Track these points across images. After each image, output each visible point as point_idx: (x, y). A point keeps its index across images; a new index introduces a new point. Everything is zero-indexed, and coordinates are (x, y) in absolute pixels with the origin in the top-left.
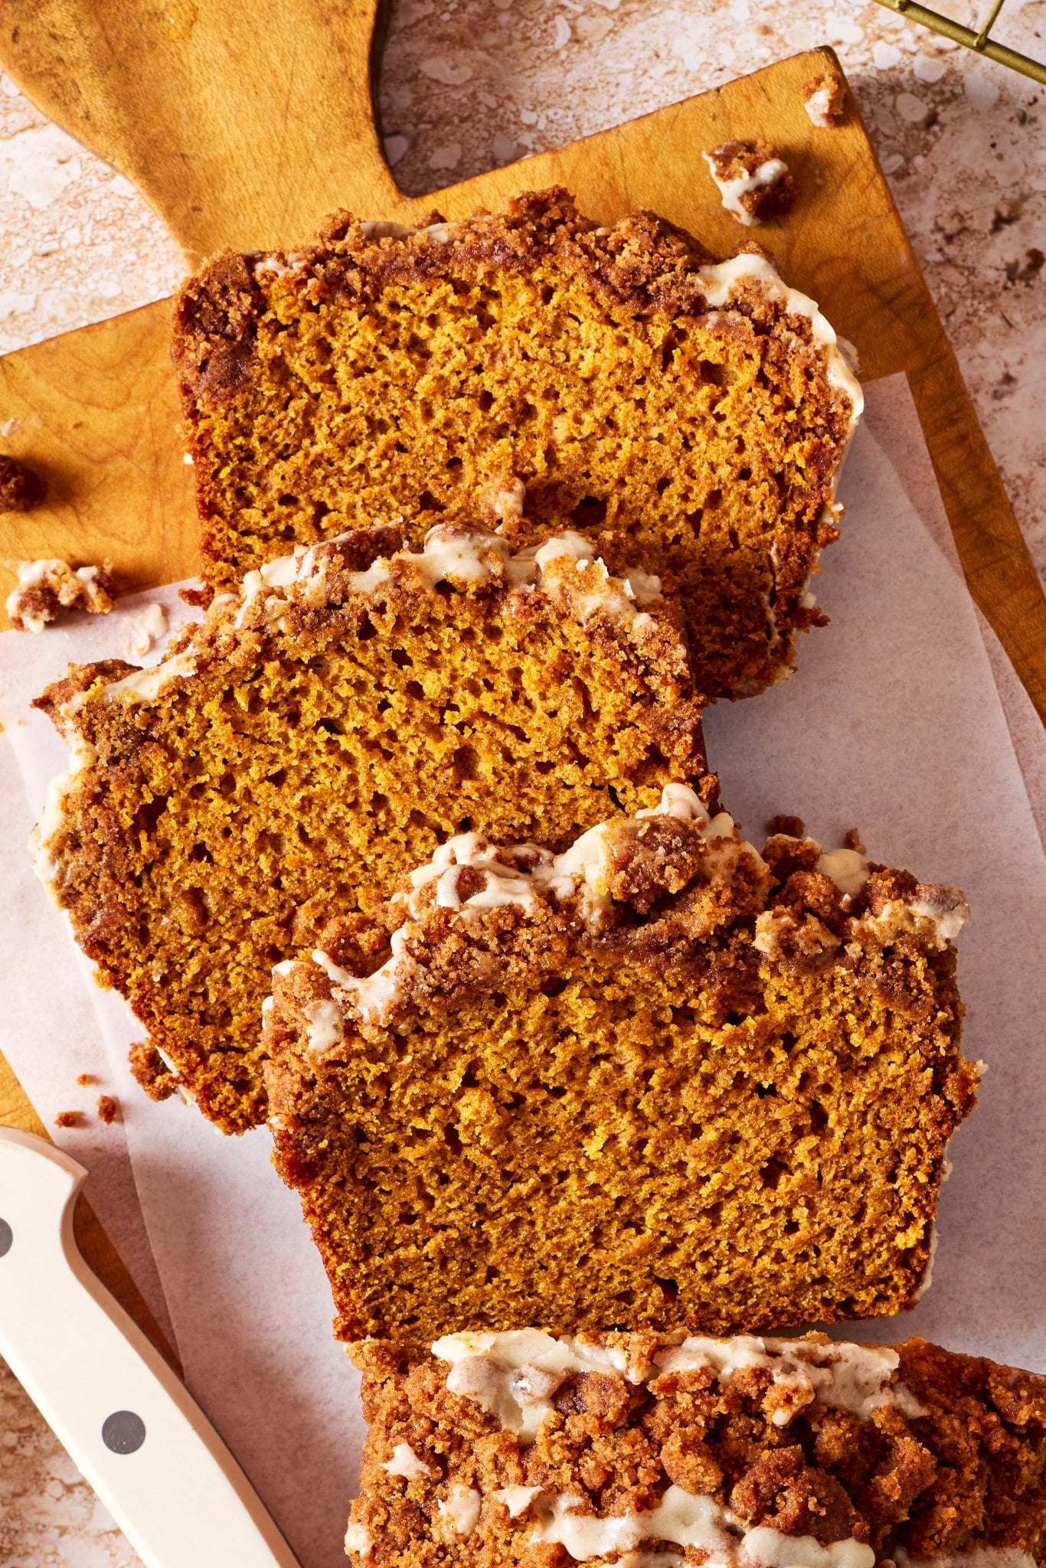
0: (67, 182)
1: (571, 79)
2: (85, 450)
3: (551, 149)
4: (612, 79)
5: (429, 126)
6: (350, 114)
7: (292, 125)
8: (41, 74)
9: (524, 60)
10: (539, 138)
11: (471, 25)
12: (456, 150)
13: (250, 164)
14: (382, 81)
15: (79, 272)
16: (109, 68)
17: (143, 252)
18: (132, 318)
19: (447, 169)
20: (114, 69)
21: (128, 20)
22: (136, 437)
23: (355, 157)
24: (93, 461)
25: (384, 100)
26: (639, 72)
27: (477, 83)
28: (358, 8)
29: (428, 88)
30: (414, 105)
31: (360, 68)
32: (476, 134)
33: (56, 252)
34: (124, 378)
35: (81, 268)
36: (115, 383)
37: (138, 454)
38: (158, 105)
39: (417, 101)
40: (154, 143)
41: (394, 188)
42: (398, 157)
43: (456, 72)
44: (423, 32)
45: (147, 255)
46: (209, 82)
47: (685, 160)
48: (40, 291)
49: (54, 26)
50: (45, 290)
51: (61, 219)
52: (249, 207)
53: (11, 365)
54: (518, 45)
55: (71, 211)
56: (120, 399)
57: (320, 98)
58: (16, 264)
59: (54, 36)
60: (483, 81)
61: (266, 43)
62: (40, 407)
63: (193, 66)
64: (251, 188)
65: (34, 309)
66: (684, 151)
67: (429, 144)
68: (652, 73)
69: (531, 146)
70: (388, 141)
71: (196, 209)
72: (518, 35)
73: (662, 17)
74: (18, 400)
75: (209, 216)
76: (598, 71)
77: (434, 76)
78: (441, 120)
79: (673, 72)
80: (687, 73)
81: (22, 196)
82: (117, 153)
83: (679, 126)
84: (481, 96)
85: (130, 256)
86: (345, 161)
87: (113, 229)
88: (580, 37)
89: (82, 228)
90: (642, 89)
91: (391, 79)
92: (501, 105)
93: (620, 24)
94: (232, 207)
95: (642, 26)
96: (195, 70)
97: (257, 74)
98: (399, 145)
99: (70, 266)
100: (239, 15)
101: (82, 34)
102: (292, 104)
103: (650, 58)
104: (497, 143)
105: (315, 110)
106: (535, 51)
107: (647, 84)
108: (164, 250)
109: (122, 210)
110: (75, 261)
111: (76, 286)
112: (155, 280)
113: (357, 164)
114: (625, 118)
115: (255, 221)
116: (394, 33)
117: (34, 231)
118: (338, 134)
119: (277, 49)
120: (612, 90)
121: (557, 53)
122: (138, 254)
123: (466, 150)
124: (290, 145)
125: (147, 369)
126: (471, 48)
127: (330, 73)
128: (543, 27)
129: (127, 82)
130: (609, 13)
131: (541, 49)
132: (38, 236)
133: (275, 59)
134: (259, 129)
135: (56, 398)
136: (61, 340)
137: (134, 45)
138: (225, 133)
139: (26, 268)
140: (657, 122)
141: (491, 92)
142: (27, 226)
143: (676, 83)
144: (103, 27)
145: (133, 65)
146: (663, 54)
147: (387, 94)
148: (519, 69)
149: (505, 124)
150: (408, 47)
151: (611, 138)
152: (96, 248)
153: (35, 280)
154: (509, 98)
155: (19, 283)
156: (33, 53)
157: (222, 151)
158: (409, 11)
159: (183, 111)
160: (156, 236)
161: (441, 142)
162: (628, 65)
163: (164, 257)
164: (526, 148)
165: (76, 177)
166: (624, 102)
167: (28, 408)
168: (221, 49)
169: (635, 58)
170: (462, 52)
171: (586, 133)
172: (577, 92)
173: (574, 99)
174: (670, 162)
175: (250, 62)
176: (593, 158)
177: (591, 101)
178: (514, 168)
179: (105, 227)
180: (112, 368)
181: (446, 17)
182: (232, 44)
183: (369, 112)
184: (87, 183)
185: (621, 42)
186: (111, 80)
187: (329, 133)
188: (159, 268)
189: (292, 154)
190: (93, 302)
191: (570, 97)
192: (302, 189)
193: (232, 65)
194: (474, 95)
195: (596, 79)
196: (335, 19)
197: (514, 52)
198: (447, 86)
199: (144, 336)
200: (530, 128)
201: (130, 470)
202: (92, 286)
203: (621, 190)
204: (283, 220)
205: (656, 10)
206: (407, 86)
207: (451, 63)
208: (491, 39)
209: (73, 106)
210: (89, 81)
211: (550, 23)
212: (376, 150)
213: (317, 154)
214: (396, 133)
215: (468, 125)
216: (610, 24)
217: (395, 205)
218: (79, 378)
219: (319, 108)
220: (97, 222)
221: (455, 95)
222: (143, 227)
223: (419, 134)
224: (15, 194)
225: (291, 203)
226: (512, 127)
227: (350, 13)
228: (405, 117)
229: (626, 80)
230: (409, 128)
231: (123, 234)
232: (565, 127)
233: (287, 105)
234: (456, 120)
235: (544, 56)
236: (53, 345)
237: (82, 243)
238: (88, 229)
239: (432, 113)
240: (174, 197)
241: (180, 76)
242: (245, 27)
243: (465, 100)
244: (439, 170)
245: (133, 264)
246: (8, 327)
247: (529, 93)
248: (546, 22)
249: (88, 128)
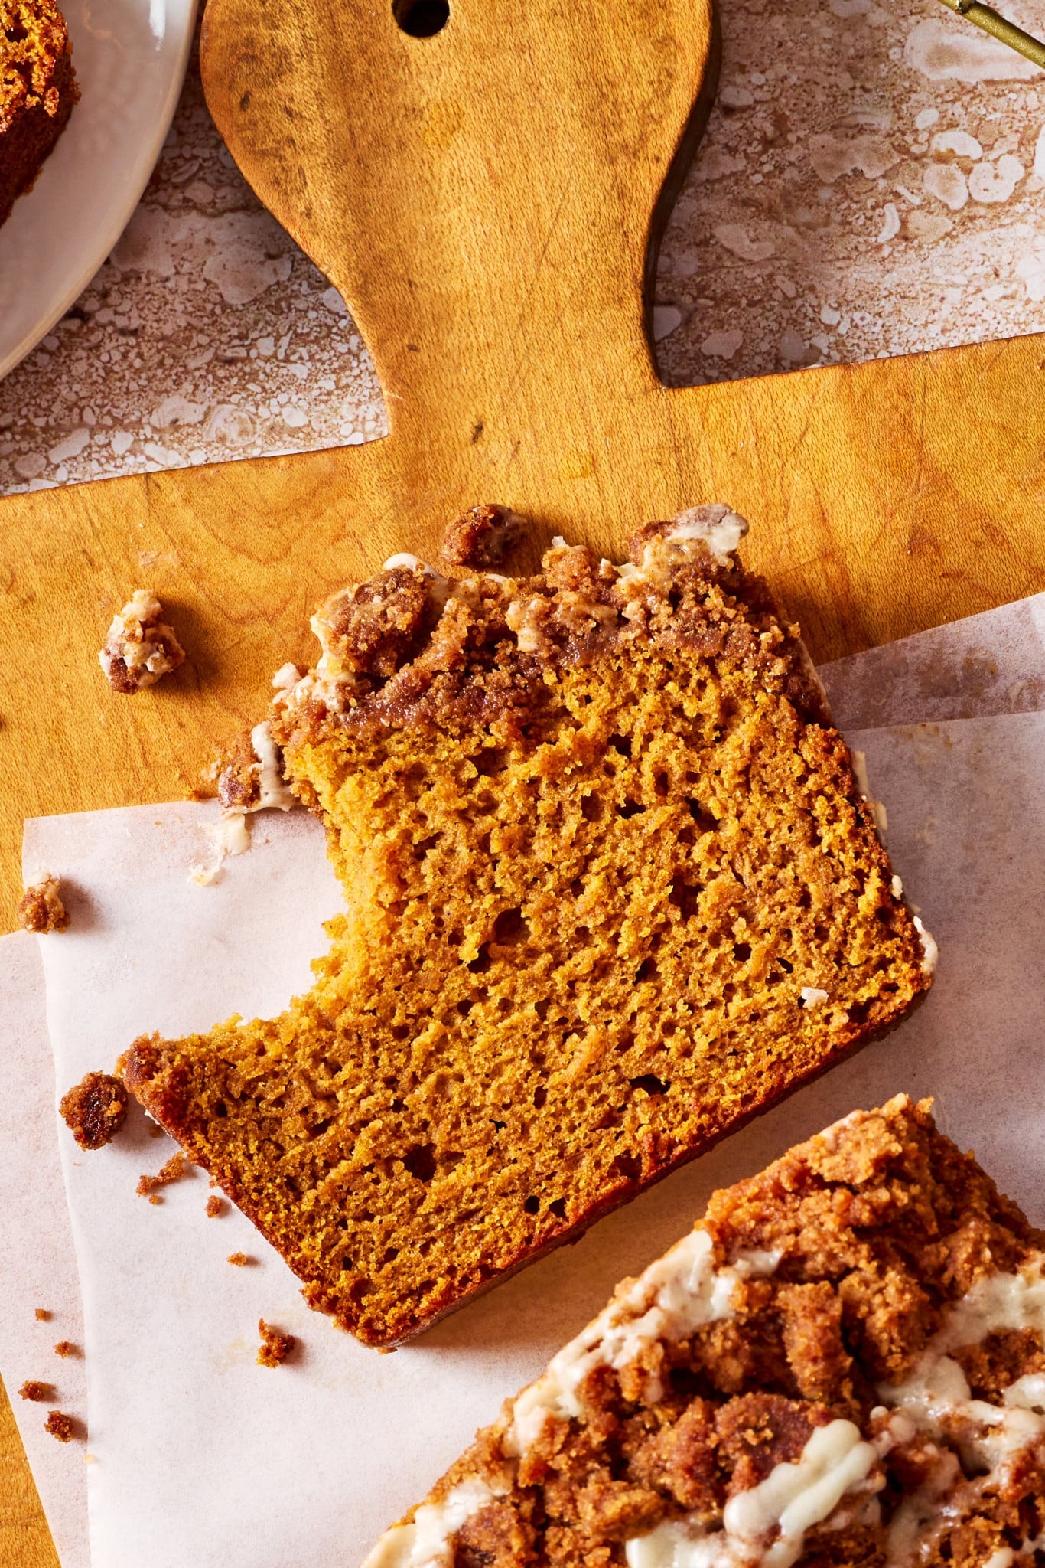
0: (272, 281)
1: (889, 281)
2: (223, 604)
3: (844, 363)
4: (937, 291)
5: (711, 303)
6: (616, 274)
7: (546, 272)
8: (264, 153)
9: (838, 248)
10: (836, 343)
11: (785, 195)
12: (737, 336)
13: (487, 309)
14: (666, 238)
15: (264, 389)
16: (345, 162)
17: (344, 381)
18: (311, 461)
19: (721, 357)
20: (352, 164)
21: (379, 110)
22: (287, 602)
23: (612, 326)
24: (229, 618)
25: (663, 262)
26: (972, 289)
27: (777, 264)
28: (651, 152)
29: (719, 258)
30: (698, 274)
31: (639, 222)
32: (763, 323)
33: (242, 360)
34: (286, 528)
35: (267, 386)
36: (275, 533)
37: (284, 621)
38: (394, 218)
39: (702, 271)
40: (380, 261)
41: (649, 371)
42: (667, 332)
43: (755, 246)
44: (726, 190)
45: (347, 386)
46: (459, 202)
47: (998, 408)
48: (214, 403)
49: (292, 100)
50: (219, 403)
51: (256, 323)
52: (475, 358)
53: (158, 486)
54: (835, 229)
55: (269, 316)
56: (277, 553)
57: (585, 248)
58: (192, 365)
59: (289, 112)
60: (785, 263)
61: (535, 171)
62: (183, 543)
63: (445, 180)
64: (482, 337)
65: (202, 423)
66: (999, 398)
67: (706, 323)
68: (985, 293)
69: (825, 351)
70: (659, 311)
71: (412, 348)
72: (838, 218)
73: (1011, 229)
74: (157, 529)
75: (426, 359)
76: (922, 278)
77: (728, 245)
78: (726, 298)
79: (1012, 297)
80: (1028, 302)
81: (217, 287)
82: (334, 263)
83: (999, 368)
84: (779, 279)
85: (328, 384)
86: (599, 327)
87: (314, 348)
88: (909, 235)
89: (277, 339)
90: (970, 310)
91: (678, 238)
92: (799, 296)
93: (960, 229)
94: (455, 355)
95: (985, 236)
96: (445, 185)
97: (517, 205)
98: (669, 319)
99: (254, 381)
100: (511, 131)
101: (322, 116)
102: (551, 249)
103: (987, 276)
104: (786, 339)
105: (576, 260)
106: (853, 241)
107: (977, 306)
108: (370, 385)
109: (330, 328)
110: (262, 376)
111: (257, 406)
112: (351, 418)
113: (612, 335)
114: (943, 340)
115: (479, 376)
116: (692, 185)
117: (220, 331)
118: (597, 294)
119: (547, 180)
120: (935, 304)
121: (879, 248)
122: (336, 383)
123: (749, 340)
124: (537, 296)
125: (315, 524)
126: (780, 222)
127: (602, 221)
128: (869, 213)
129: (364, 183)
130: (951, 212)
131: (861, 239)
132: (224, 338)
133: (542, 190)
134: (506, 270)
135: (202, 536)
136: (222, 469)
137: (380, 142)
138: (466, 266)
139: (203, 372)
140: (974, 357)
141: (791, 278)
142: (214, 323)
143: (1013, 312)
144: (349, 114)
145: (375, 165)
146: (1003, 274)
147: (669, 255)
148: (830, 257)
149: (800, 320)
150: (705, 205)
151: (918, 364)
152: (289, 366)
153: (211, 389)
154: (812, 289)
155: (191, 389)
156: (261, 127)
157: (457, 286)
158: (716, 163)
159: (422, 230)
160: (363, 366)
161: (720, 324)
162: (961, 279)
163: (367, 392)
164: (820, 352)
165: (283, 278)
166: (946, 321)
167: (167, 541)
168: (481, 167)
169: (969, 272)
170: (768, 224)
171: (896, 350)
172: (892, 298)
173: (888, 306)
174: (980, 407)
175: (512, 189)
176: (890, 384)
177: (908, 312)
178: (795, 377)
179: (305, 344)
180: (274, 515)
181: (758, 178)
182: (494, 164)
183: (639, 276)
184: (295, 287)
185: (957, 250)
186: (344, 178)
187: (586, 291)
188: (359, 404)
189: (538, 306)
190: (272, 429)
191: (883, 302)
192: (541, 350)
193: (491, 188)
194: (771, 276)
195: (918, 287)
196: (622, 159)
197: (828, 235)
198: (742, 259)
199: (321, 483)
200: (829, 329)
201: (270, 638)
202: (276, 410)
203: (916, 428)
204: (512, 382)
205: (1007, 221)
206: (694, 251)
207: (752, 234)
208: (804, 215)
209: (294, 198)
210: (319, 172)
211: (878, 211)
212: (638, 322)
213: (568, 312)
214: (670, 303)
215: (756, 311)
216: (950, 226)
217: (646, 391)
218: (234, 517)
219: (581, 260)
220: (296, 335)
221: (748, 273)
222: (349, 352)
223: (696, 309)
224: (208, 282)
225: (525, 364)
226: (808, 324)
227: (641, 156)
228: (684, 286)
229: (954, 296)
230: (687, 300)
231: (325, 356)
232: (870, 337)
233: (545, 247)
234: (744, 302)
235: (862, 248)
236: (211, 472)
237: (275, 356)
238: (285, 341)
239: (718, 288)
240: (390, 329)
241: (427, 189)
242: (515, 147)
243: (759, 280)
244: (712, 357)
245: (329, 394)
246: (167, 437)
247: (836, 288)
248: (873, 208)
249: (306, 227)
